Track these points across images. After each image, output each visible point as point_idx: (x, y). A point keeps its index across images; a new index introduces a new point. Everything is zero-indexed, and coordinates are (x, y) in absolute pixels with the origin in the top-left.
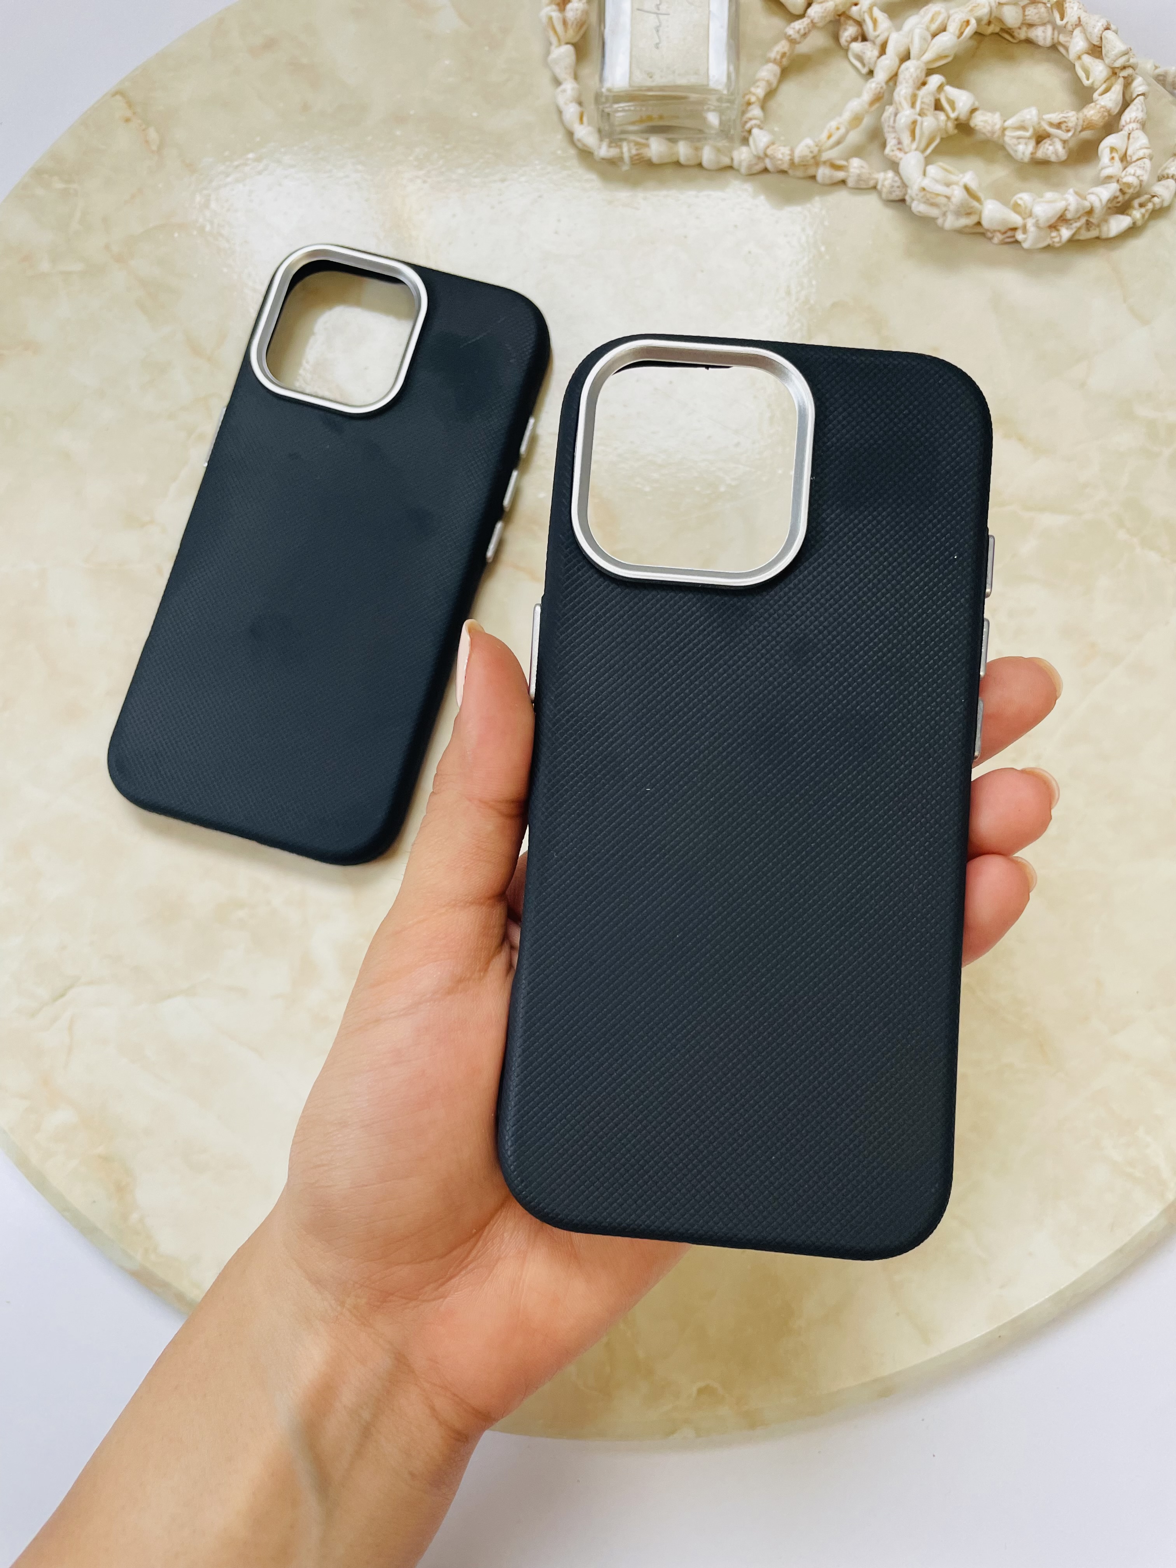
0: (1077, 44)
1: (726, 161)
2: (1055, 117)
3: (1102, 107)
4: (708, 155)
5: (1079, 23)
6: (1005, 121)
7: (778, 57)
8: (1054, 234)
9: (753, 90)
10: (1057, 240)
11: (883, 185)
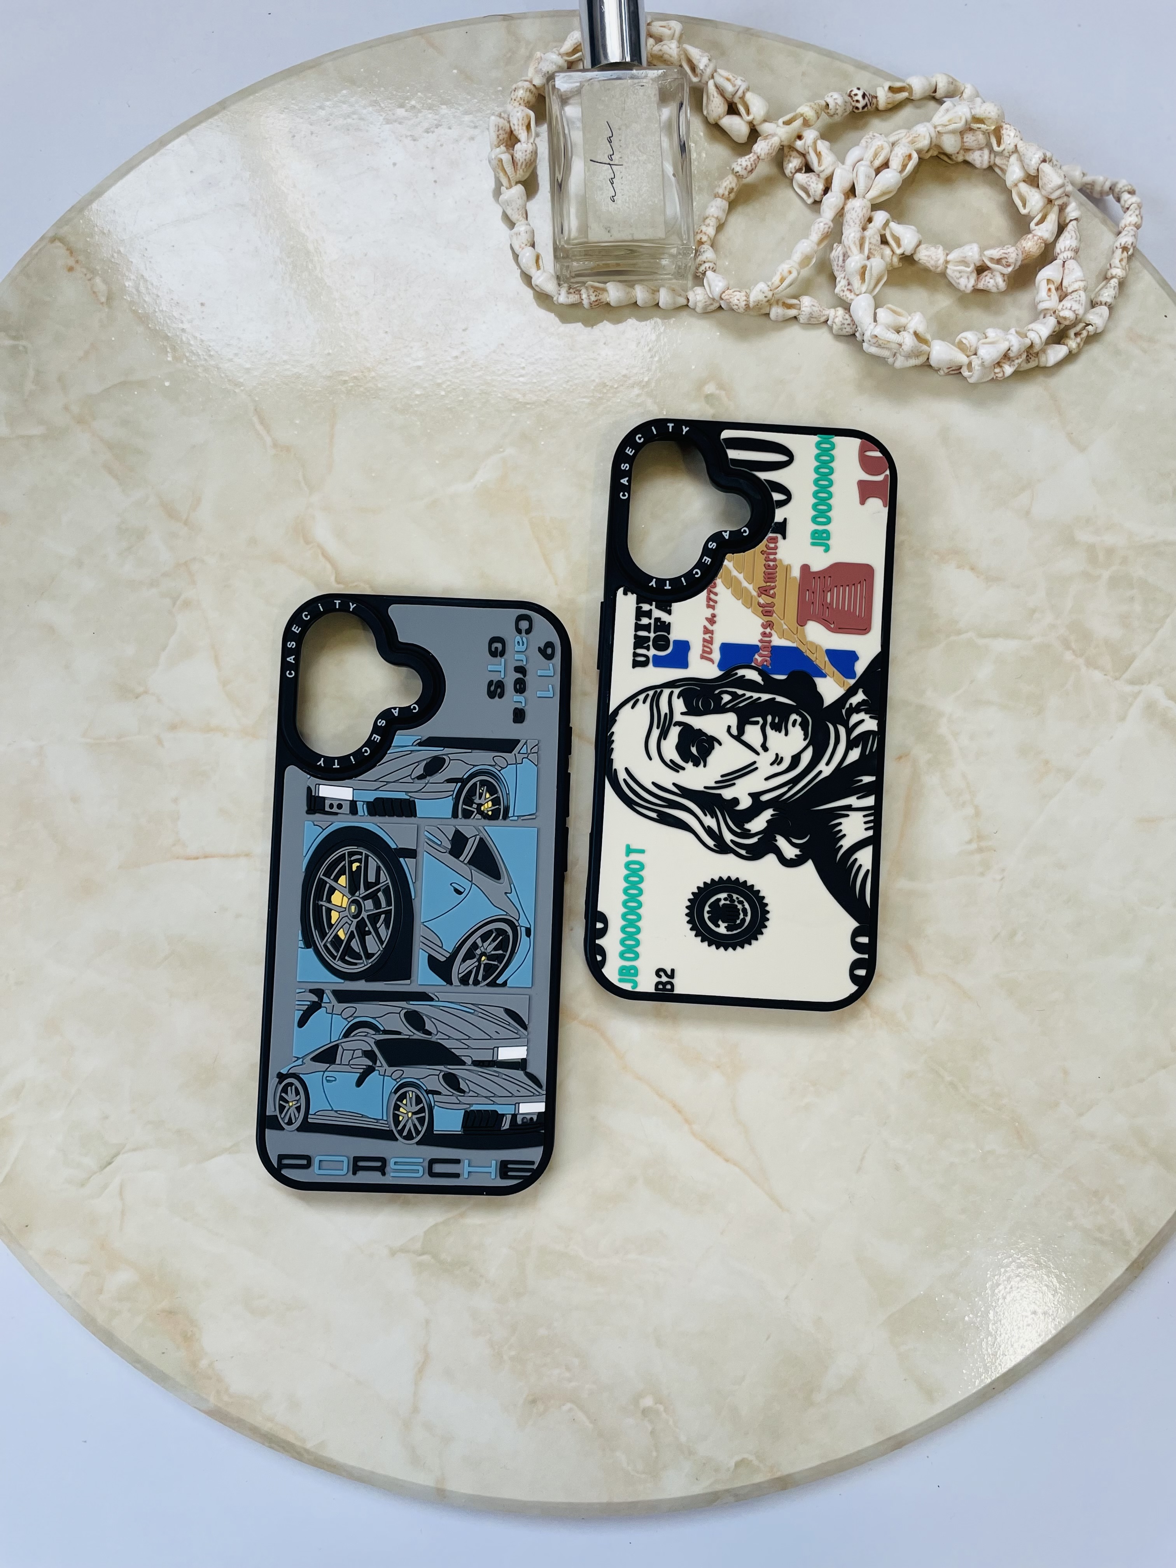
0: (1014, 173)
1: (682, 301)
2: (996, 253)
3: (1040, 238)
4: (664, 297)
5: (1016, 150)
6: (947, 255)
7: (727, 193)
8: (997, 370)
9: (704, 228)
10: (1000, 375)
11: (833, 322)
